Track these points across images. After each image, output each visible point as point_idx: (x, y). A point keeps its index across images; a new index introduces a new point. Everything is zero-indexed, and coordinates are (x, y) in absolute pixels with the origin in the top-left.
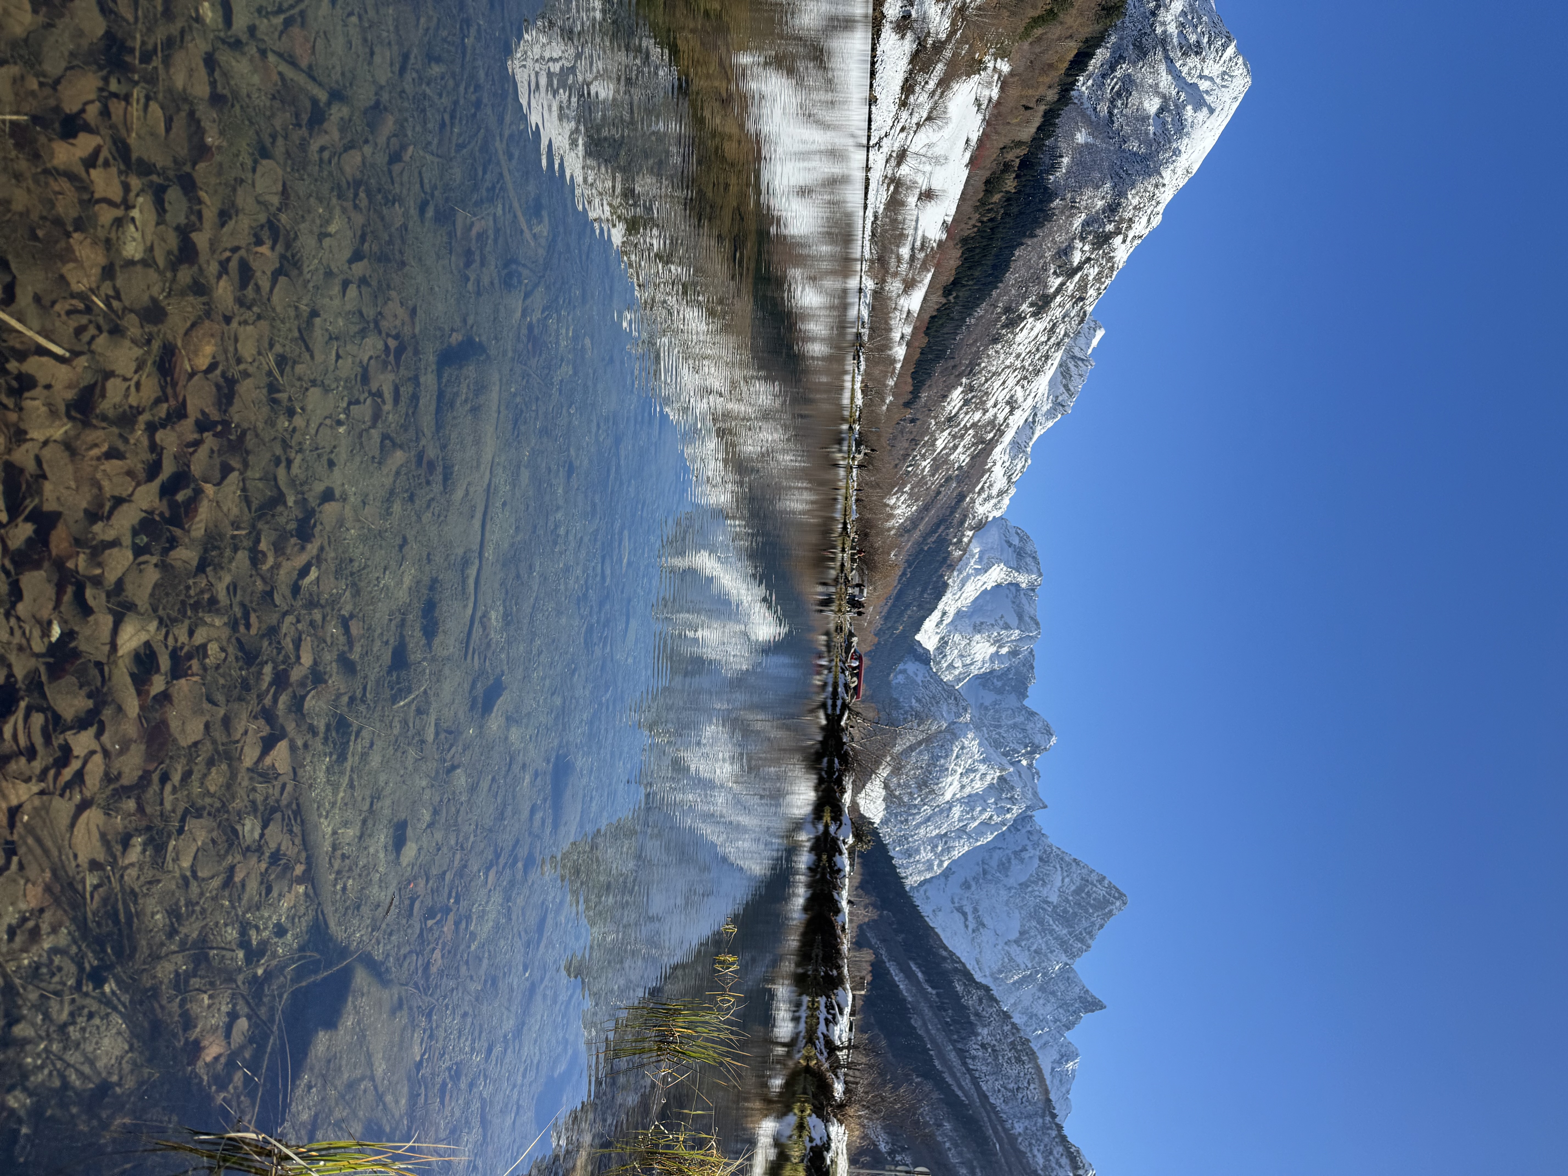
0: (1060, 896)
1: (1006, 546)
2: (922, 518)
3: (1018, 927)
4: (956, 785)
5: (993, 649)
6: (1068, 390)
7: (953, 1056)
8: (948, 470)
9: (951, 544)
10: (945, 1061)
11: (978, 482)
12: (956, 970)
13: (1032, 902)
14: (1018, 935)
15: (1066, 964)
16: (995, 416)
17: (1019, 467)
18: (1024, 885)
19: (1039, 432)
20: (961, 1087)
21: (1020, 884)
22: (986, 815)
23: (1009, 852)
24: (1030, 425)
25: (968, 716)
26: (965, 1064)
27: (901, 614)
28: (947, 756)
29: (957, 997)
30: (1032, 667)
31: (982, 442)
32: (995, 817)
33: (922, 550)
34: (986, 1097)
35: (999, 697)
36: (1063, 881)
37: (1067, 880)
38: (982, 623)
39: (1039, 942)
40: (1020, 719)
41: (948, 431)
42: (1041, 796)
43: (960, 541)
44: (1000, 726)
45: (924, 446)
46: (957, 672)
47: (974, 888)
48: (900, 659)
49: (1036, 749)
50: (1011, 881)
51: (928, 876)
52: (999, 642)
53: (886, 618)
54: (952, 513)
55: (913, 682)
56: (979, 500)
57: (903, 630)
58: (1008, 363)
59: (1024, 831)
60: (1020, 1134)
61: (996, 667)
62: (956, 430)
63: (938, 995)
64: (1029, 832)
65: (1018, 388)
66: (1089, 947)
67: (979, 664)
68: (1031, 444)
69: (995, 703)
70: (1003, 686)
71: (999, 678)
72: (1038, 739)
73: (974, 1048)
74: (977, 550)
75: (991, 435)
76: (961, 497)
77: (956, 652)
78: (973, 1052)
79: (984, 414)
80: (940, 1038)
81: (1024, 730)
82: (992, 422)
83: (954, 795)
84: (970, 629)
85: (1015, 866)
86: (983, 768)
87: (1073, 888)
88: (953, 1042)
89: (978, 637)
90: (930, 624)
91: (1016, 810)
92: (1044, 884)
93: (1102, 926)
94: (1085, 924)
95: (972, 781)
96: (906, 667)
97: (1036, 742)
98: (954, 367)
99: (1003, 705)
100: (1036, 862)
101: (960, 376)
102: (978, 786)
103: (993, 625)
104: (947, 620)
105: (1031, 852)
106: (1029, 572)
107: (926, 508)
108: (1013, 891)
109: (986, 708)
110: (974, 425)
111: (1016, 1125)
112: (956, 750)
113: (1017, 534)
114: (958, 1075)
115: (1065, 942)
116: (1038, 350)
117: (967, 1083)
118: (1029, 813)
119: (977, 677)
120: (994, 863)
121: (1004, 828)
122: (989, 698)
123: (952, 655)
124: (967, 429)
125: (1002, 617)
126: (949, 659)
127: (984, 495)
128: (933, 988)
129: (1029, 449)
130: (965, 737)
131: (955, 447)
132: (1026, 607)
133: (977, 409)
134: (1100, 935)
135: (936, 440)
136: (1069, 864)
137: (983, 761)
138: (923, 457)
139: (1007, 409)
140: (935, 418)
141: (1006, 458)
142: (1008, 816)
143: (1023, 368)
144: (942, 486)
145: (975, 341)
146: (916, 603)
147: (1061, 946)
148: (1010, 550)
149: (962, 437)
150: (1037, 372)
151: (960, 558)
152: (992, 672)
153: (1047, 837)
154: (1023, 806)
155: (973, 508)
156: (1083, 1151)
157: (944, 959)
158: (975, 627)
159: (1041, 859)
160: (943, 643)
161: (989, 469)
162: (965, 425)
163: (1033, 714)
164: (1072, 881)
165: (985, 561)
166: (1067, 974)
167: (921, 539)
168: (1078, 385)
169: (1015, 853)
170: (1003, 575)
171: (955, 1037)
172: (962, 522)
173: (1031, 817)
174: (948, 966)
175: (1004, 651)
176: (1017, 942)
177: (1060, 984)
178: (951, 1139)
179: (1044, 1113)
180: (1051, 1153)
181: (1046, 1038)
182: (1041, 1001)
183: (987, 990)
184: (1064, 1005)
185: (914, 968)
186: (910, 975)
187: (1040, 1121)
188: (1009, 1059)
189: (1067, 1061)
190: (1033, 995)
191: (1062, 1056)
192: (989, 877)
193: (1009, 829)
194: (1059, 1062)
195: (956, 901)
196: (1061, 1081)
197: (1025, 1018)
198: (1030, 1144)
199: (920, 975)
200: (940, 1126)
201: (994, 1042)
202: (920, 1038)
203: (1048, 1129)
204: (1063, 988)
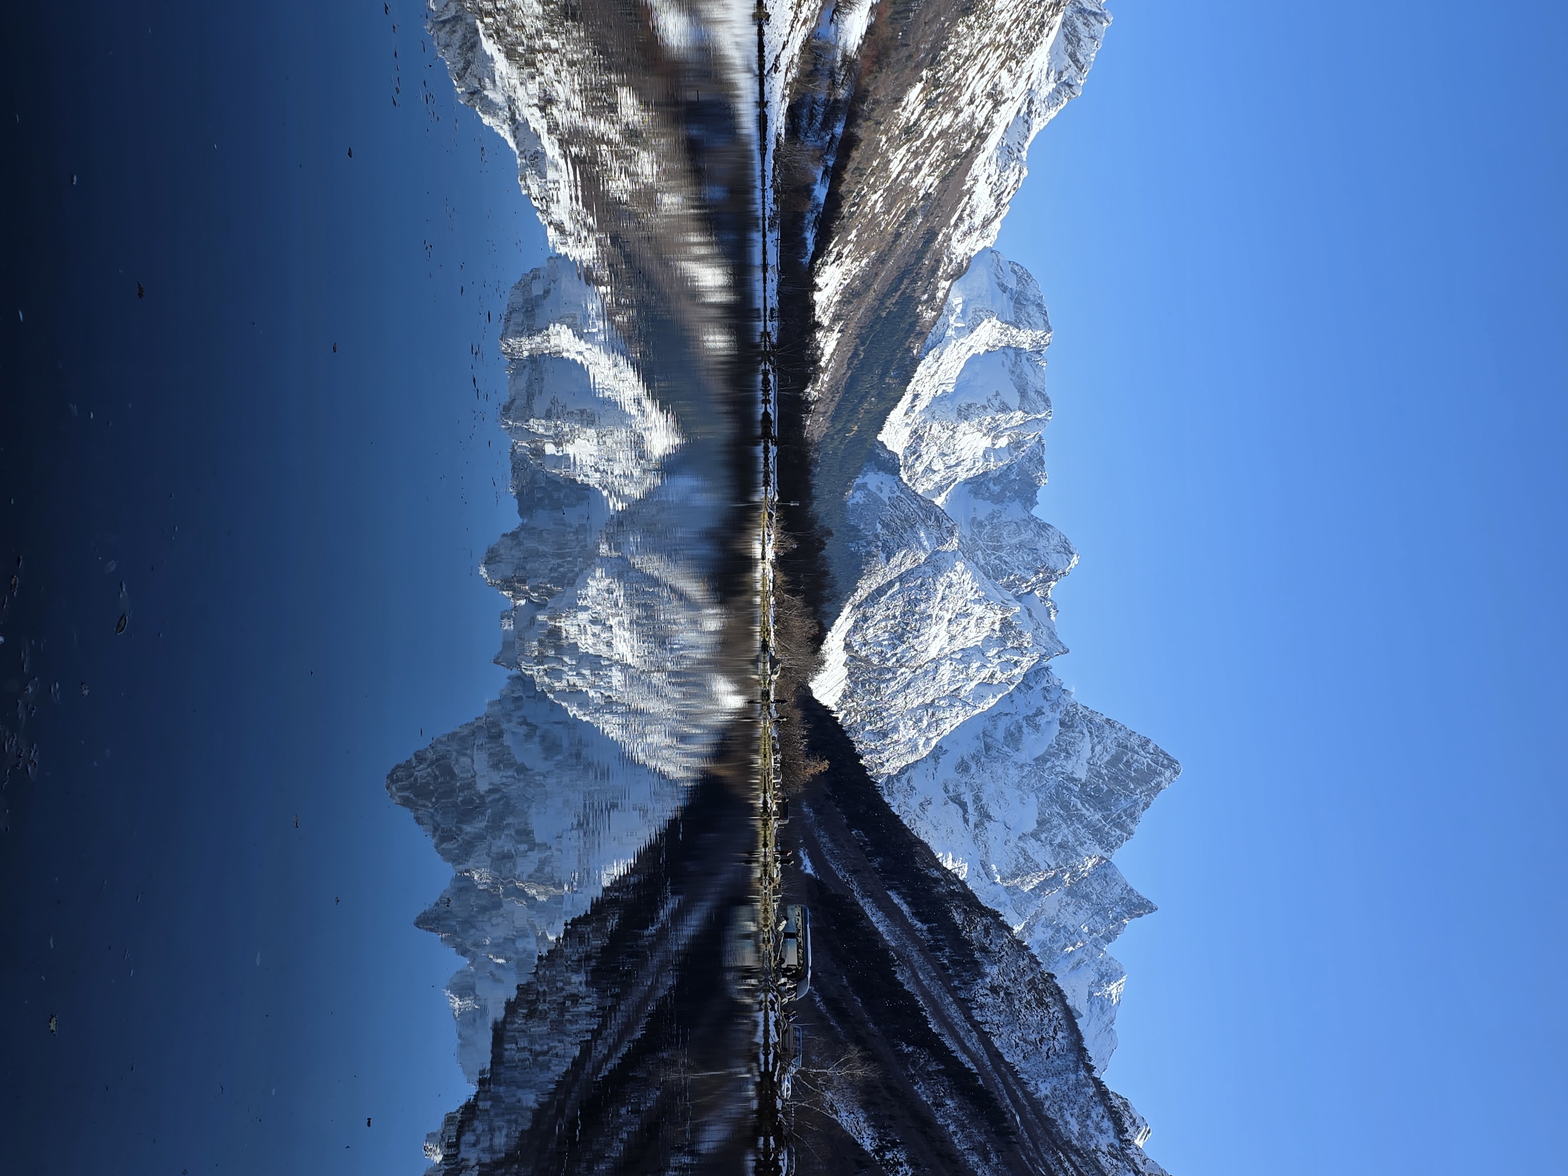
0: (1090, 770)
1: (998, 291)
2: (876, 274)
3: (1036, 816)
4: (944, 637)
5: (987, 442)
6: (1076, 61)
7: (954, 1012)
8: (909, 200)
9: (920, 302)
10: (944, 1020)
13: (1052, 780)
14: (1035, 826)
15: (1102, 858)
16: (973, 117)
17: (1011, 182)
18: (1041, 760)
19: (1038, 125)
20: (965, 1049)
21: (1035, 760)
22: (985, 673)
23: (1020, 718)
24: (1025, 119)
25: (955, 541)
26: (969, 1018)
27: (854, 410)
28: (928, 599)
29: (956, 931)
30: (1041, 462)
31: (956, 157)
32: (998, 675)
33: (879, 317)
34: (1000, 1056)
35: (997, 507)
36: (1093, 749)
37: (1098, 748)
38: (969, 406)
39: (1064, 833)
40: (1027, 535)
41: (905, 147)
42: (1059, 637)
43: (933, 297)
44: (1001, 547)
45: (872, 174)
46: (937, 478)
47: (973, 770)
48: (858, 471)
49: (1051, 574)
50: (1024, 756)
51: (911, 759)
52: (995, 431)
53: (834, 418)
54: (920, 259)
55: (877, 501)
58: (986, 39)
59: (1038, 688)
60: (1047, 1097)
61: (991, 466)
62: (918, 143)
63: (930, 930)
64: (1045, 689)
65: (1004, 73)
66: (1131, 833)
67: (968, 464)
68: (1026, 145)
69: (992, 516)
70: (1003, 491)
71: (997, 480)
72: (1053, 560)
73: (980, 993)
74: (960, 300)
75: (969, 144)
76: (931, 235)
77: (935, 448)
79: (956, 116)
80: (935, 990)
81: (1034, 550)
82: (968, 127)
83: (942, 649)
84: (953, 416)
85: (1029, 737)
86: (978, 610)
87: (1107, 758)
88: (953, 991)
89: (964, 426)
90: (896, 416)
91: (1027, 663)
92: (1068, 755)
93: (1147, 805)
94: (1124, 803)
95: (965, 628)
96: (866, 480)
97: (1051, 564)
98: (910, 56)
99: (1004, 518)
100: (1056, 728)
101: (919, 67)
102: (974, 636)
103: (985, 408)
104: (921, 405)
105: (1049, 715)
106: (1032, 326)
107: (881, 259)
108: (1026, 769)
109: (981, 525)
110: (942, 134)
111: (1041, 1086)
112: (941, 589)
113: (1015, 272)
114: (962, 1034)
115: (1099, 830)
116: (1028, 15)
117: (973, 1042)
118: (1045, 663)
119: (967, 482)
120: (1000, 735)
121: (1012, 688)
122: (984, 509)
123: (930, 452)
124: (932, 140)
125: (997, 394)
126: (926, 459)
127: (964, 228)
129: (1024, 154)
131: (918, 168)
132: (1031, 378)
133: (946, 110)
134: (1145, 817)
135: (890, 161)
136: (1100, 727)
137: (979, 601)
138: (873, 189)
139: (990, 104)
140: (886, 132)
141: (992, 169)
142: (1016, 671)
143: (1009, 43)
144: (902, 225)
145: (938, 15)
146: (873, 392)
147: (1094, 835)
148: (1005, 296)
149: (927, 152)
150: (1030, 48)
151: (934, 322)
152: (985, 474)
153: (1070, 694)
154: (1036, 656)
155: (948, 247)
156: (1132, 1102)
157: (937, 881)
158: (959, 411)
159: (1062, 724)
160: (917, 437)
161: (969, 190)
162: (930, 135)
163: (1044, 527)
164: (1105, 749)
165: (970, 315)
166: (1104, 870)
167: (876, 303)
168: (1090, 52)
169: (1027, 718)
170: (996, 334)
171: (956, 983)
172: (934, 271)
173: (1047, 669)
175: (1003, 442)
176: (1035, 835)
177: (1095, 885)
178: (956, 1120)
179: (1078, 1067)
180: (1088, 1116)
181: (1079, 956)
182: (1071, 909)
183: (996, 915)
184: (1101, 910)
185: (896, 900)
186: (891, 912)
187: (1073, 1077)
188: (1028, 1002)
189: (1109, 983)
190: (1060, 901)
191: (1102, 977)
192: (994, 753)
193: (1018, 687)
194: (1099, 985)
195: (951, 788)
196: (1102, 1008)
197: (1050, 932)
198: (1061, 1109)
199: (905, 908)
200: (941, 1105)
201: (1008, 983)
202: (909, 996)
203: (1084, 1086)
204: (1099, 889)
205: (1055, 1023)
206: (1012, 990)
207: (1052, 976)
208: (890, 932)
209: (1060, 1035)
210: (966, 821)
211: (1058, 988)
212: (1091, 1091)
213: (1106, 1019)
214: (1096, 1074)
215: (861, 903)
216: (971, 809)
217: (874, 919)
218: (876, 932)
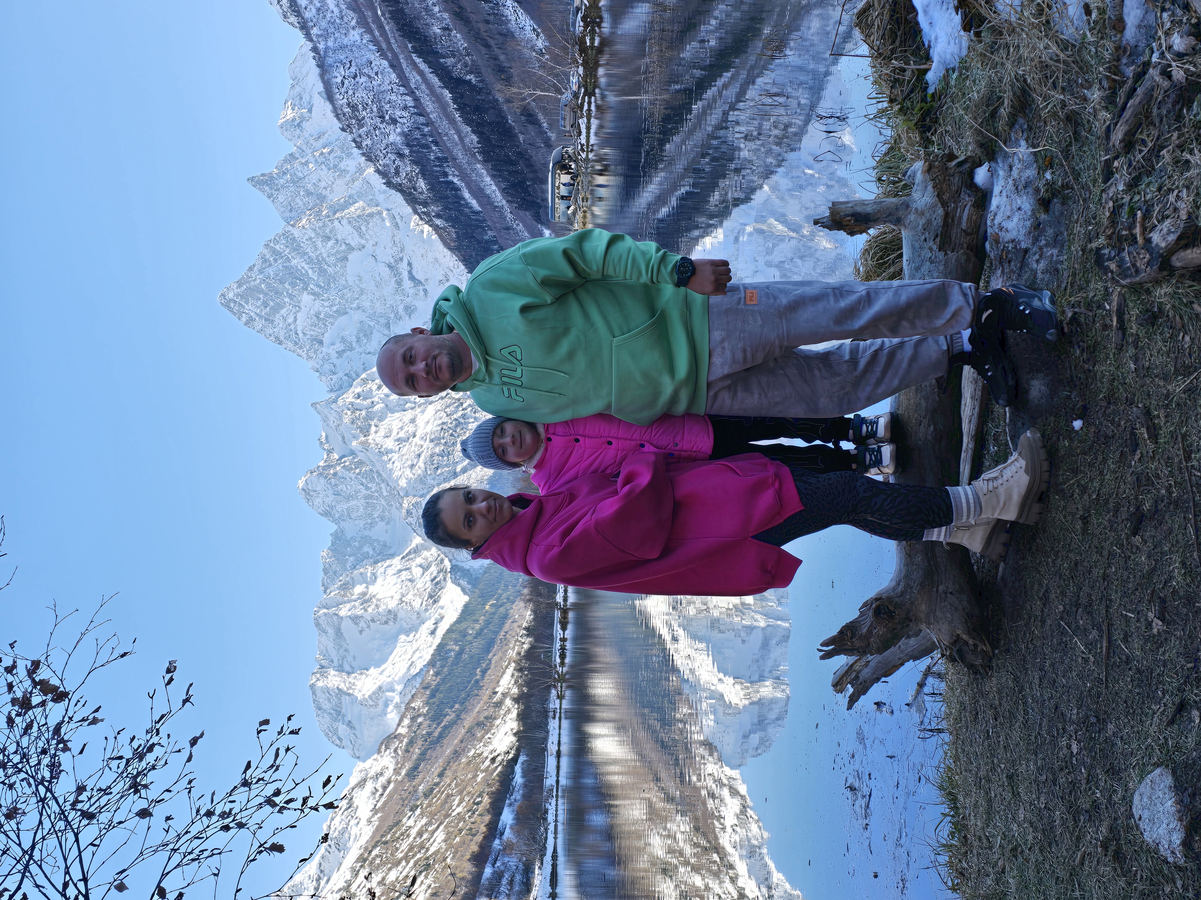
0: (299, 302)
1: (355, 723)
2: (462, 741)
3: (348, 264)
4: (421, 421)
5: (372, 590)
7: (430, 106)
8: (429, 805)
9: (425, 715)
10: (438, 99)
11: (390, 796)
12: (425, 204)
13: (333, 294)
14: (350, 257)
15: (293, 226)
16: (369, 877)
18: (342, 312)
19: (312, 868)
20: (421, 73)
21: (346, 313)
23: (358, 349)
24: (323, 874)
25: (405, 505)
26: (416, 99)
27: (488, 623)
28: (432, 456)
29: (424, 173)
30: (326, 571)
31: (386, 843)
32: (374, 387)
33: (462, 703)
34: (392, 66)
35: (367, 533)
36: (295, 319)
37: (290, 320)
38: (386, 623)
39: (325, 249)
40: (343, 506)
41: (430, 853)
42: (319, 418)
43: (414, 719)
44: (366, 497)
45: (461, 830)
46: (419, 560)
49: (322, 472)
50: (358, 316)
52: (365, 600)
53: (505, 617)
54: (423, 754)
56: (389, 773)
57: (484, 604)
59: (341, 374)
60: (353, 28)
61: (370, 569)
62: (419, 856)
63: (446, 175)
64: (334, 374)
66: (267, 246)
67: (390, 571)
69: (372, 525)
70: (361, 547)
71: (366, 556)
72: (320, 484)
73: (406, 118)
74: (389, 716)
75: (374, 853)
76: (412, 774)
77: (419, 586)
78: (405, 114)
79: (384, 879)
80: (444, 126)
81: (337, 494)
82: (374, 869)
83: (423, 412)
84: (401, 614)
85: (350, 334)
86: (390, 444)
87: (283, 311)
88: (429, 123)
89: (392, 604)
90: (451, 616)
91: (349, 397)
92: (317, 315)
93: (251, 269)
94: (271, 271)
95: (401, 428)
97: (322, 481)
99: (361, 523)
100: (326, 339)
102: (394, 421)
103: (373, 621)
104: (429, 625)
105: (332, 351)
106: (326, 690)
107: (457, 754)
108: (354, 306)
109: (382, 518)
110: (397, 864)
111: (358, 38)
112: (421, 464)
113: (340, 739)
114: (423, 87)
115: (295, 250)
117: (414, 78)
118: (333, 395)
119: (392, 556)
121: (364, 376)
122: (379, 531)
123: (424, 582)
124: (407, 858)
125: (361, 632)
126: (427, 577)
127: (382, 780)
128: (452, 182)
130: (409, 481)
131: (420, 834)
132: (331, 645)
133: (393, 884)
134: (254, 259)
135: (445, 841)
136: (288, 338)
137: (388, 451)
138: (460, 817)
139: (353, 888)
140: (446, 867)
141: (354, 831)
142: (359, 390)
144: (437, 784)
146: (469, 638)
147: (299, 246)
148: (349, 718)
149: (411, 848)
151: (413, 697)
152: (376, 562)
153: (313, 368)
154: (340, 402)
155: (397, 763)
157: (438, 216)
158: (395, 618)
159: (321, 343)
160: (434, 598)
161: (376, 813)
162: (408, 863)
163: (326, 514)
164: (285, 319)
165: (381, 703)
166: (293, 215)
167: (463, 716)
169: (351, 349)
170: (359, 684)
171: (426, 129)
172: (411, 743)
173: (331, 391)
174: (434, 209)
175: (359, 589)
176: (351, 248)
177: (300, 204)
178: (432, 16)
179: (325, 52)
180: (318, 10)
181: (318, 144)
182: (323, 184)
183: (389, 184)
184: (297, 181)
185: (474, 203)
186: (479, 193)
187: (330, 44)
188: (365, 109)
189: (294, 120)
190: (332, 191)
191: (299, 125)
192: (383, 321)
193: (358, 376)
194: (302, 118)
195: (422, 293)
196: (301, 98)
197: (342, 165)
198: (342, 18)
199: (467, 195)
200: (445, 29)
201: (382, 126)
202: (468, 122)
203: (321, 36)
204: (298, 200)
205: (343, 90)
206: (379, 120)
207: (343, 130)
208: (481, 176)
209: (339, 80)
210: (410, 264)
211: (339, 119)
212: (315, 31)
213: (298, 89)
214: (310, 45)
215: (504, 202)
216: (405, 275)
217: (494, 187)
218: (493, 177)
